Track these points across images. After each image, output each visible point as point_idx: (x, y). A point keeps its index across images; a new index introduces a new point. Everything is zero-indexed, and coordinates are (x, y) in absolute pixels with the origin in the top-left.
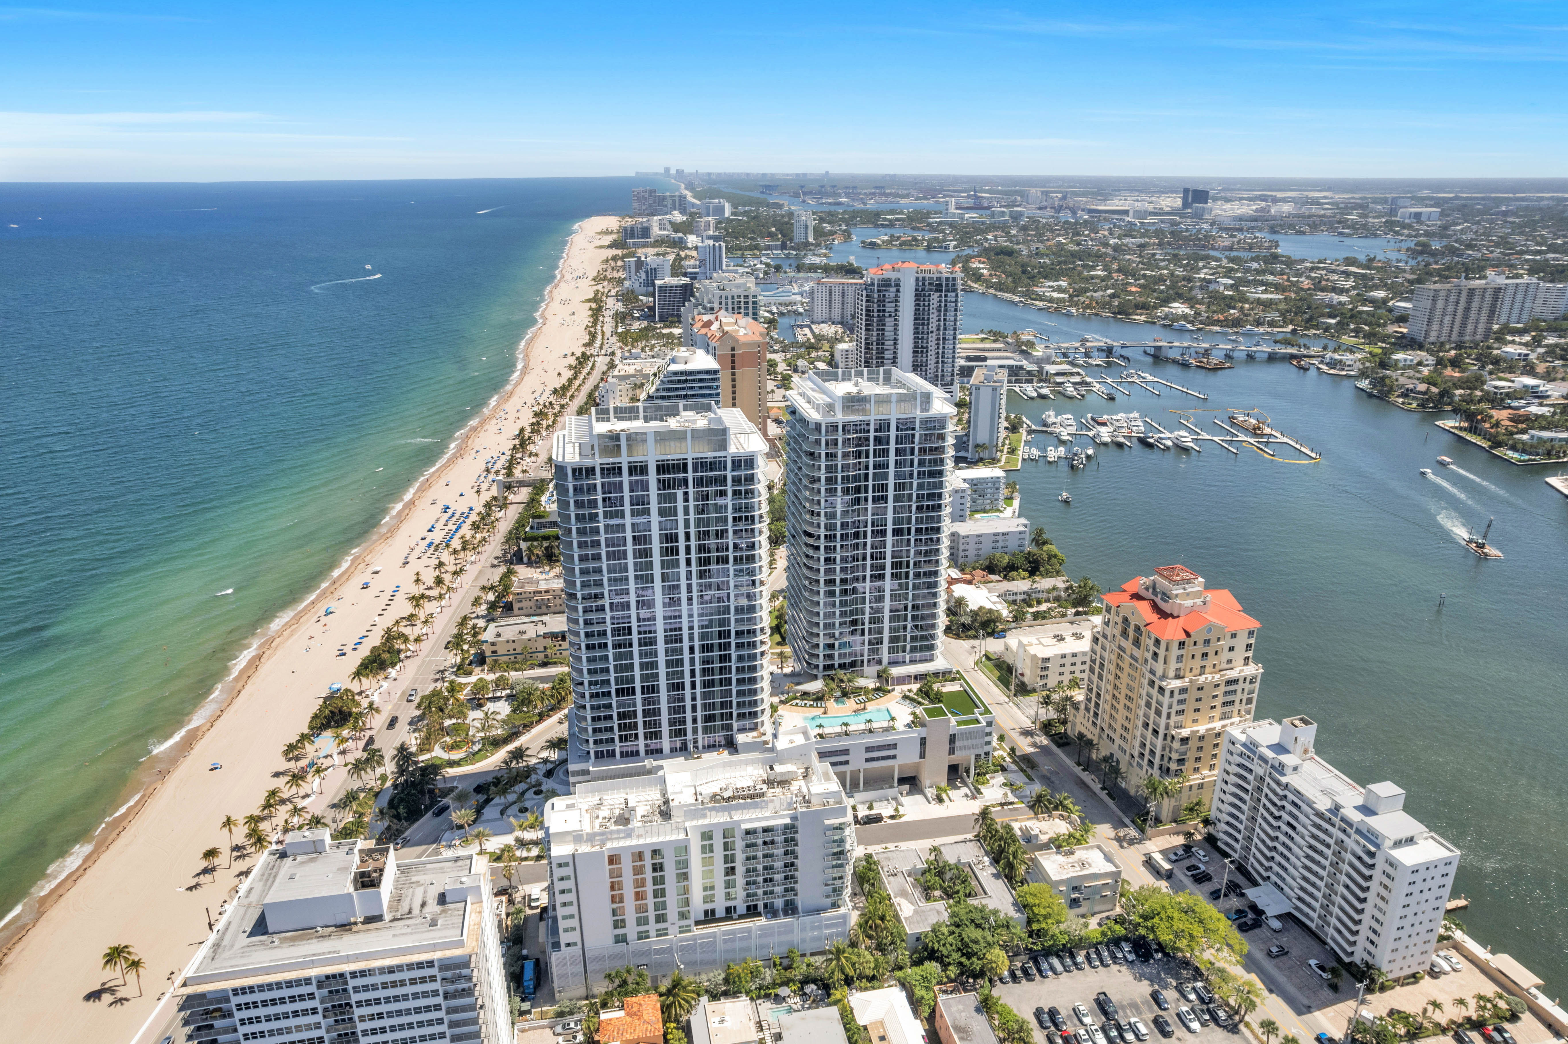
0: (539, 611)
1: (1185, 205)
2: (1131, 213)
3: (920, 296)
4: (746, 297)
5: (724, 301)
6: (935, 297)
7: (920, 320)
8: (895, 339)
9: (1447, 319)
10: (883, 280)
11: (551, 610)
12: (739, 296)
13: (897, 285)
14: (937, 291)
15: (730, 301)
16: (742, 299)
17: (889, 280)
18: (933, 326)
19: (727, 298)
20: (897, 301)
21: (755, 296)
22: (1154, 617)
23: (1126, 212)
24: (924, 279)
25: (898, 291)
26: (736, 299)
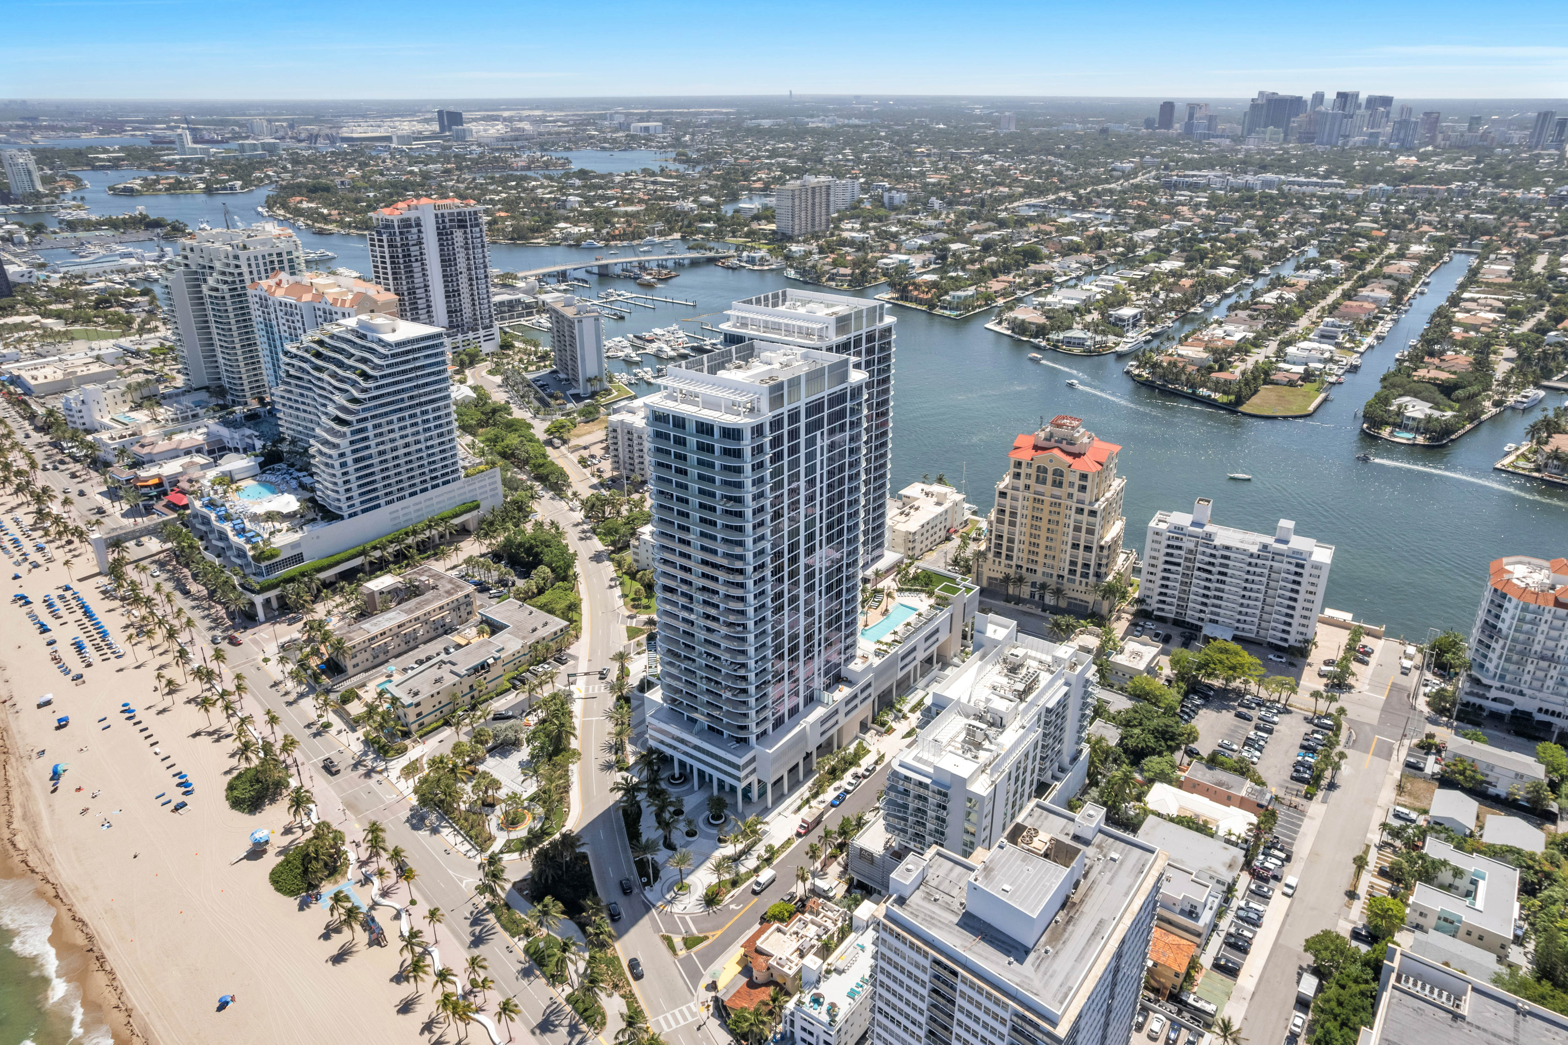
0: (377, 661)
1: (442, 129)
2: (395, 139)
3: (443, 234)
4: (279, 255)
5: (253, 262)
6: (458, 235)
7: (447, 261)
8: (426, 286)
9: (803, 214)
10: (402, 220)
11: (390, 654)
12: (270, 255)
13: (418, 225)
14: (459, 227)
15: (261, 261)
16: (275, 258)
17: (409, 219)
18: (462, 265)
19: (256, 258)
20: (421, 243)
21: (289, 253)
22: (1069, 460)
23: (389, 139)
24: (443, 215)
25: (420, 231)
26: (268, 259)
